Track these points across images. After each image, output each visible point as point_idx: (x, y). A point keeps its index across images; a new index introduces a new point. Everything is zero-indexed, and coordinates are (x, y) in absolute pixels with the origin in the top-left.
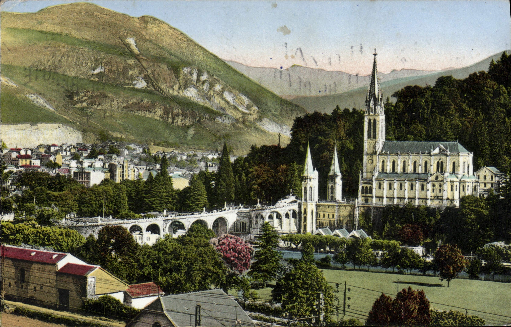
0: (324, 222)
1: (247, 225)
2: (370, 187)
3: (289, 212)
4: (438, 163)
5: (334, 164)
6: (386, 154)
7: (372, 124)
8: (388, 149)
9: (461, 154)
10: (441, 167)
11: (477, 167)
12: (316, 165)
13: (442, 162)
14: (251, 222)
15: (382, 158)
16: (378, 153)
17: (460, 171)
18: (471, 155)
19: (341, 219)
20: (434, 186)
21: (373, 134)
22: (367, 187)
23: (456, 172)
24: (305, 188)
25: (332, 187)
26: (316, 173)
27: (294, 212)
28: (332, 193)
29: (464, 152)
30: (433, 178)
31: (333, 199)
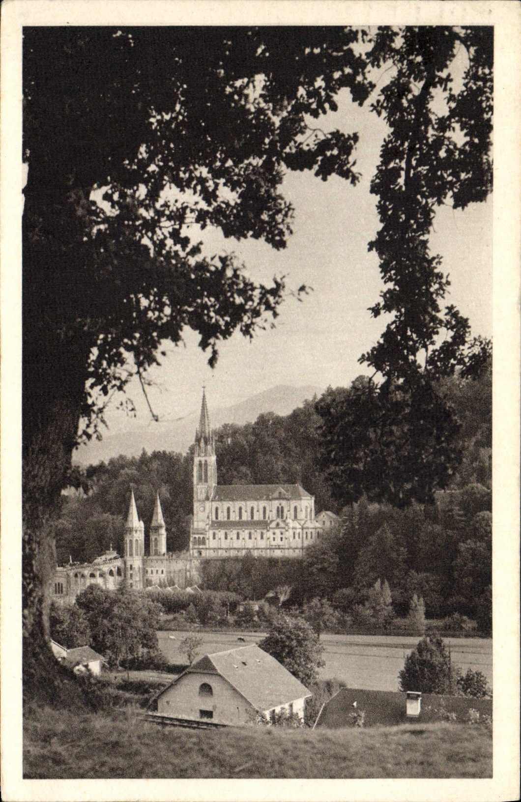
0: (153, 579)
1: (64, 586)
2: (204, 538)
3: (113, 569)
4: (278, 508)
5: (157, 513)
6: (220, 500)
7: (203, 466)
8: (221, 495)
9: (303, 498)
10: (280, 512)
11: (318, 511)
12: (141, 516)
13: (282, 507)
14: (68, 582)
15: (215, 504)
16: (211, 498)
17: (302, 515)
18: (313, 498)
19: (172, 575)
20: (274, 534)
21: (203, 478)
22: (199, 538)
23: (298, 518)
24: (131, 541)
25: (156, 539)
26: (142, 524)
27: (119, 569)
28: (156, 545)
29: (306, 496)
30: (273, 525)
31: (157, 553)
